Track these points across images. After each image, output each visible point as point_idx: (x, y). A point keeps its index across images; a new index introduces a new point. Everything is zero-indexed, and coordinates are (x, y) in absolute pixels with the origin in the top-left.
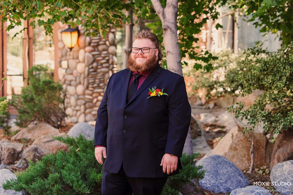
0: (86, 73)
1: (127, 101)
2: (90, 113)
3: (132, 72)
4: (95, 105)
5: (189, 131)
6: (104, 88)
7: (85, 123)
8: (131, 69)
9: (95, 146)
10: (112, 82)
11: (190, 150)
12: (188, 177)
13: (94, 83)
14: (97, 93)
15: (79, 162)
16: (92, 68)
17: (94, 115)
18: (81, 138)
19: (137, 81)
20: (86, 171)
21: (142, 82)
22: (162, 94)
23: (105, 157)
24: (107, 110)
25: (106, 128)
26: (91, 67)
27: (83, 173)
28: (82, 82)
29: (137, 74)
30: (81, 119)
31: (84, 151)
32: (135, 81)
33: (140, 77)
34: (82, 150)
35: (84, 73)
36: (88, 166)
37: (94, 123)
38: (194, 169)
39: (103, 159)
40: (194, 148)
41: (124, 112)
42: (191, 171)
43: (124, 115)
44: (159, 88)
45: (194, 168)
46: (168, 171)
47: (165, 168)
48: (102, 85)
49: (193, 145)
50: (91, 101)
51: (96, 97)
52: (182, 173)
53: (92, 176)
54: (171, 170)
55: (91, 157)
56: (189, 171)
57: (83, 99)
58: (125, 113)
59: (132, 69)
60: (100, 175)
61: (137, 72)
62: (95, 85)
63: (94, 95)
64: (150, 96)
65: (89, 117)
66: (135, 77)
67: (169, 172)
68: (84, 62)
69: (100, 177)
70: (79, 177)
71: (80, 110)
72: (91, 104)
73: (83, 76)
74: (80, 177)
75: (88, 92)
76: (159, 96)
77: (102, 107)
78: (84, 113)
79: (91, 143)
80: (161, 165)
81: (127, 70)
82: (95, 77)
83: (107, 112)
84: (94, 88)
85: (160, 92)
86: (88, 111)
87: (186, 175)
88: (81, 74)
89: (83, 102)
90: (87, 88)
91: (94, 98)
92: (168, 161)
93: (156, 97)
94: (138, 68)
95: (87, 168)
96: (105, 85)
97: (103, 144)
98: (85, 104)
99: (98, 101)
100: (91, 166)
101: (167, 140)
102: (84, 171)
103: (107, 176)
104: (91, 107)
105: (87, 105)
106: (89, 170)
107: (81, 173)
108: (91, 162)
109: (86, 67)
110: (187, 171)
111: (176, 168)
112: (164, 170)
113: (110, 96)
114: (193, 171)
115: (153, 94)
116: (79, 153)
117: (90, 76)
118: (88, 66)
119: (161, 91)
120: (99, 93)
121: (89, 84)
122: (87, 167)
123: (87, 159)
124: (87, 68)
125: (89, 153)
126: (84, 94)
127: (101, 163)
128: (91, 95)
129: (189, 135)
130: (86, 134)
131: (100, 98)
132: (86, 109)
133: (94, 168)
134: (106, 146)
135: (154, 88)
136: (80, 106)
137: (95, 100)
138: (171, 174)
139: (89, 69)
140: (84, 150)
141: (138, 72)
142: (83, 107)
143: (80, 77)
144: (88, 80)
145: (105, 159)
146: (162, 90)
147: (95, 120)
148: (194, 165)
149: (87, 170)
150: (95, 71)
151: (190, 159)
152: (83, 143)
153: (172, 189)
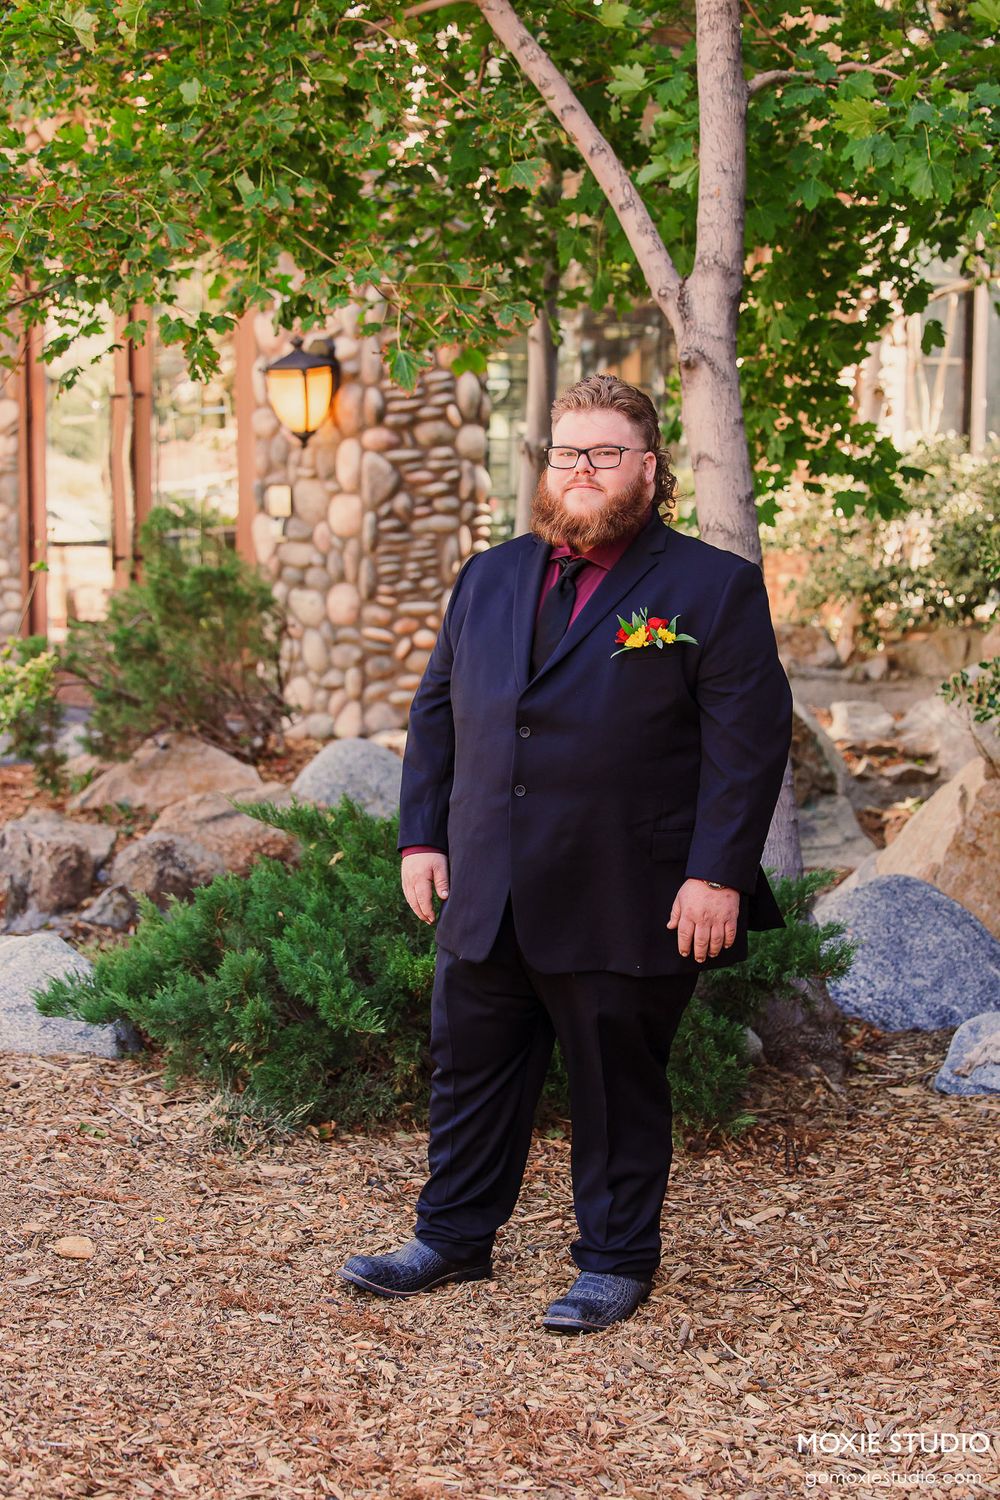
0: (367, 535)
1: (532, 669)
2: (382, 697)
3: (551, 549)
4: (401, 668)
5: (787, 782)
6: (438, 598)
7: (362, 742)
8: (547, 538)
9: (401, 850)
10: (470, 590)
11: (790, 857)
12: (784, 967)
13: (399, 575)
14: (411, 615)
15: (343, 909)
16: (391, 514)
17: (398, 707)
18: (351, 813)
19: (568, 585)
20: (367, 943)
21: (587, 591)
22: (670, 637)
23: (443, 894)
24: (448, 703)
25: (445, 776)
26: (384, 510)
27: (357, 952)
28: (350, 573)
29: (568, 558)
30: (348, 723)
31: (362, 866)
32: (561, 587)
33: (581, 568)
34: (354, 859)
35: (358, 534)
36: (375, 924)
37: (401, 739)
38: (808, 936)
39: (436, 903)
40: (805, 843)
41: (518, 713)
42: (796, 944)
43: (518, 726)
44: (659, 614)
45: (810, 935)
46: (699, 952)
47: (688, 936)
48: (429, 583)
49: (801, 830)
50: (387, 651)
51: (409, 634)
52: (761, 951)
53: (392, 966)
54: (713, 946)
55: (387, 891)
56: (787, 943)
57: (354, 642)
58: (523, 719)
59: (549, 534)
60: (425, 960)
61: (568, 550)
62: (404, 585)
63: (399, 627)
64: (622, 645)
65: (377, 714)
66: (562, 569)
67: (703, 955)
68: (357, 490)
69: (426, 967)
70: (340, 968)
71: (342, 687)
72: (386, 662)
73: (352, 546)
74: (346, 967)
75: (373, 612)
76: (660, 646)
77: (430, 689)
78: (359, 698)
79: (389, 832)
80: (670, 925)
81: (531, 540)
82: (401, 554)
83: (450, 712)
84: (400, 596)
85: (662, 632)
86: (373, 689)
87: (775, 960)
88: (344, 540)
89: (356, 654)
90: (372, 595)
91: (399, 637)
92: (698, 910)
93: (650, 651)
94: (574, 529)
95: (373, 934)
96: (443, 585)
97: (436, 841)
98: (361, 663)
99: (413, 648)
100: (389, 924)
101: (694, 822)
102: (362, 945)
103: (449, 970)
104: (386, 676)
105: (370, 666)
106: (380, 940)
107: (349, 952)
108: (390, 909)
109: (364, 511)
110: (777, 943)
111: (730, 940)
112: (682, 945)
113: (462, 649)
114: (803, 944)
115: (637, 640)
116: (342, 875)
117: (382, 549)
118: (375, 507)
119: (666, 626)
120: (420, 619)
121: (377, 579)
122: (370, 931)
123: (373, 896)
124: (370, 517)
125: (381, 872)
126: (358, 622)
127: (427, 918)
128: (388, 625)
129: (785, 797)
130: (368, 788)
131: (425, 638)
132: (365, 683)
133: (400, 932)
134: (444, 850)
135: (638, 614)
136: (343, 670)
137: (403, 647)
138: (711, 962)
139: (379, 519)
140: (361, 861)
141: (574, 549)
142: (352, 675)
143: (341, 552)
144: (375, 566)
145: (443, 901)
146: (674, 622)
147: (404, 728)
148: (807, 919)
149: (374, 940)
150: (402, 528)
151: (790, 897)
152: (357, 829)
153: (716, 1015)
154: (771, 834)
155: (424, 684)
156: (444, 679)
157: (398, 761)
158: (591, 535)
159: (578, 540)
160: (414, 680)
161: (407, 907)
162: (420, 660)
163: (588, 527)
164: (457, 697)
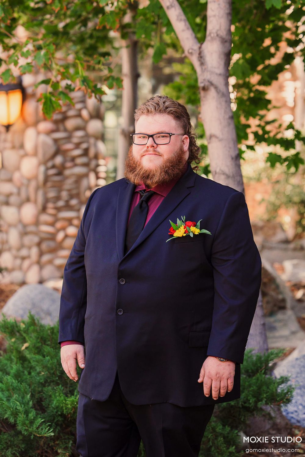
0: (41, 178)
1: (126, 248)
2: (50, 262)
3: (135, 186)
4: (60, 246)
5: (259, 303)
6: (78, 210)
7: (39, 287)
8: (132, 180)
9: (60, 343)
10: (94, 208)
11: (262, 342)
12: (258, 400)
13: (58, 198)
14: (64, 219)
15: (30, 373)
16: (53, 167)
17: (59, 267)
18: (33, 322)
19: (144, 205)
20: (42, 391)
21: (154, 207)
22: (197, 231)
23: (82, 366)
24: (84, 267)
25: (82, 305)
26: (50, 164)
27: (37, 396)
28: (32, 196)
29: (144, 190)
30: (33, 275)
31: (39, 351)
32: (141, 206)
33: (151, 196)
34: (34, 346)
35: (36, 177)
36: (46, 381)
37: (60, 284)
38: (270, 383)
39: (79, 370)
40: (269, 334)
41: (119, 271)
42: (264, 388)
43: (119, 278)
44: (191, 219)
46: (215, 394)
47: (209, 386)
48: (74, 202)
49: (267, 328)
50: (52, 237)
51: (64, 229)
52: (246, 392)
53: (55, 402)
54: (222, 391)
55: (52, 364)
56: (259, 388)
57: (35, 233)
58: (121, 274)
59: (134, 179)
60: (73, 398)
61: (144, 187)
62: (61, 203)
63: (59, 225)
64: (172, 236)
65: (48, 271)
66: (141, 196)
67: (217, 396)
68: (35, 154)
69: (73, 402)
70: (28, 403)
71: (29, 257)
72: (52, 244)
73: (33, 184)
74: (31, 403)
75: (45, 218)
76: (192, 235)
77: (74, 259)
78: (38, 262)
79: (53, 332)
80: (200, 381)
81: (125, 182)
82: (59, 187)
83: (85, 271)
84: (59, 209)
85: (193, 229)
86: (46, 258)
87: (254, 396)
88: (29, 180)
89: (36, 239)
90: (44, 209)
91: (58, 231)
92: (213, 372)
93: (186, 238)
94: (147, 176)
95: (44, 386)
96: (81, 203)
97: (78, 339)
98: (39, 244)
99: (66, 236)
100: (53, 381)
101: (211, 328)
102: (39, 392)
103: (86, 406)
104: (53, 251)
105: (44, 246)
106: (48, 389)
107: (32, 396)
108: (54, 373)
109: (40, 164)
110: (255, 387)
111: (231, 388)
112: (206, 391)
113: (90, 238)
114: (268, 388)
115: (180, 233)
116: (28, 355)
117: (49, 184)
118: (45, 163)
119: (195, 226)
120: (70, 221)
121: (47, 201)
122: (43, 385)
123: (45, 367)
124: (42, 169)
125: (49, 354)
126: (37, 223)
127: (74, 378)
128: (52, 224)
129: (258, 312)
130: (42, 310)
131: (72, 231)
132: (41, 254)
133: (58, 385)
134: (82, 343)
135: (180, 219)
136: (30, 248)
137: (61, 236)
138: (221, 400)
139: (47, 169)
140: (38, 348)
141: (148, 186)
142: (34, 251)
143: (28, 186)
144: (45, 194)
145: (83, 369)
146: (199, 223)
147: (62, 277)
148: (271, 375)
149: (45, 389)
150: (60, 174)
151: (261, 363)
152: (35, 331)
153: (224, 426)
154: (252, 331)
155: (71, 257)
156: (81, 254)
157: (58, 296)
158: (156, 179)
159: (149, 182)
160: (66, 253)
161: (63, 372)
162: (70, 243)
163: (154, 175)
164: (88, 263)
